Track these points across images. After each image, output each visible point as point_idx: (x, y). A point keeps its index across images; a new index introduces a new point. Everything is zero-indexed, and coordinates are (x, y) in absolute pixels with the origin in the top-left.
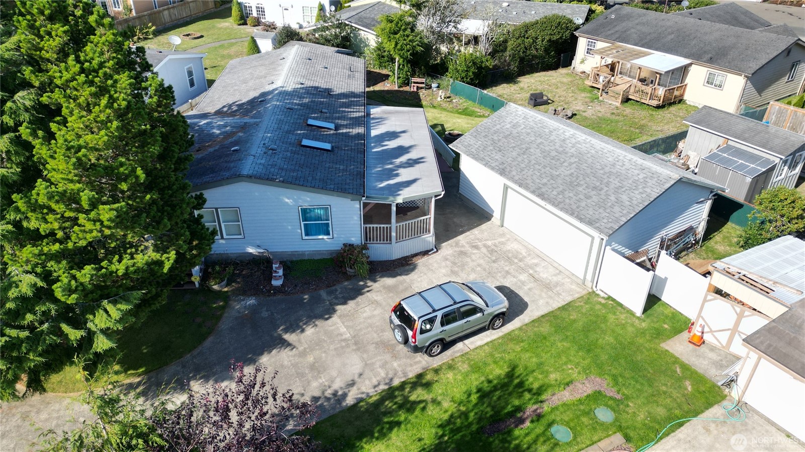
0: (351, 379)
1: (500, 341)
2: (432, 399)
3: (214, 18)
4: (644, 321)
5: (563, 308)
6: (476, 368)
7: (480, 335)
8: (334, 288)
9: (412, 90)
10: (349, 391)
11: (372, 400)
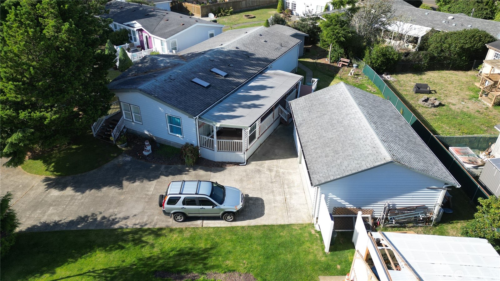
0: (128, 215)
1: (223, 229)
2: (152, 243)
3: (271, 8)
4: (326, 257)
5: (282, 227)
6: (192, 239)
7: (217, 221)
8: (171, 166)
9: (338, 66)
10: (121, 221)
11: (125, 230)
